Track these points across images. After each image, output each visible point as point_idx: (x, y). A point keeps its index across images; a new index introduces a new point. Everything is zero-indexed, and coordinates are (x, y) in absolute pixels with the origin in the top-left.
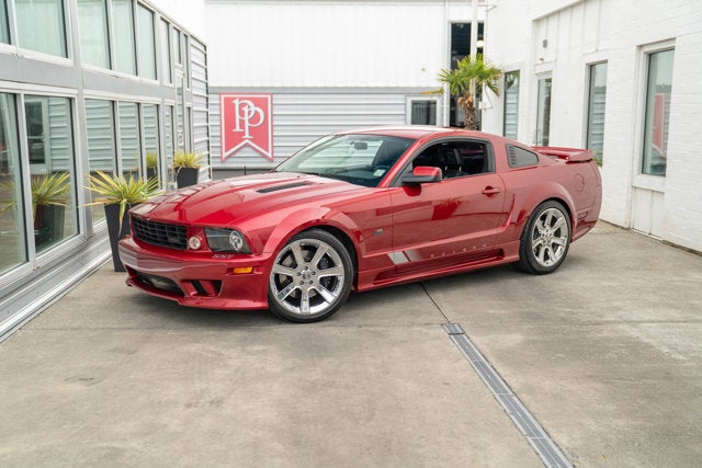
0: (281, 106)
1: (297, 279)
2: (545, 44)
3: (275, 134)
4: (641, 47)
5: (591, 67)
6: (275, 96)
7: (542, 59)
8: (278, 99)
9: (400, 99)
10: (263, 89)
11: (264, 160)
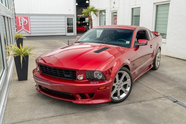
0: (32, 19)
1: (116, 87)
2: (114, 3)
3: (31, 27)
4: (154, 3)
5: (133, 9)
6: (30, 16)
7: (113, 7)
8: (31, 17)
9: (64, 17)
10: (27, 14)
11: (28, 34)
